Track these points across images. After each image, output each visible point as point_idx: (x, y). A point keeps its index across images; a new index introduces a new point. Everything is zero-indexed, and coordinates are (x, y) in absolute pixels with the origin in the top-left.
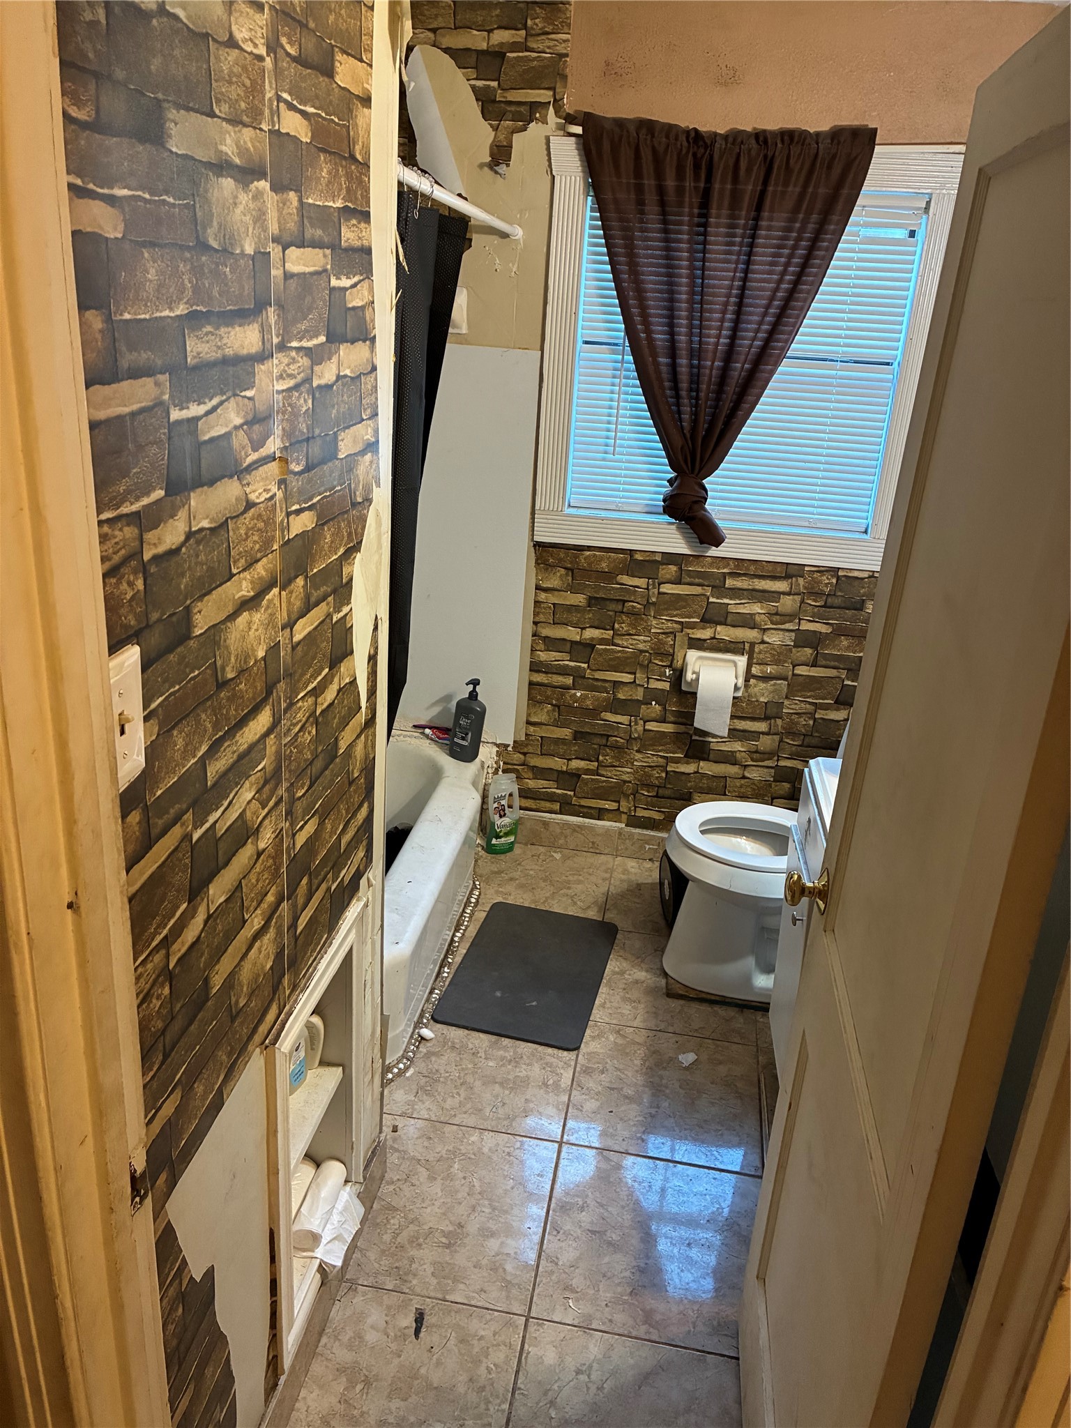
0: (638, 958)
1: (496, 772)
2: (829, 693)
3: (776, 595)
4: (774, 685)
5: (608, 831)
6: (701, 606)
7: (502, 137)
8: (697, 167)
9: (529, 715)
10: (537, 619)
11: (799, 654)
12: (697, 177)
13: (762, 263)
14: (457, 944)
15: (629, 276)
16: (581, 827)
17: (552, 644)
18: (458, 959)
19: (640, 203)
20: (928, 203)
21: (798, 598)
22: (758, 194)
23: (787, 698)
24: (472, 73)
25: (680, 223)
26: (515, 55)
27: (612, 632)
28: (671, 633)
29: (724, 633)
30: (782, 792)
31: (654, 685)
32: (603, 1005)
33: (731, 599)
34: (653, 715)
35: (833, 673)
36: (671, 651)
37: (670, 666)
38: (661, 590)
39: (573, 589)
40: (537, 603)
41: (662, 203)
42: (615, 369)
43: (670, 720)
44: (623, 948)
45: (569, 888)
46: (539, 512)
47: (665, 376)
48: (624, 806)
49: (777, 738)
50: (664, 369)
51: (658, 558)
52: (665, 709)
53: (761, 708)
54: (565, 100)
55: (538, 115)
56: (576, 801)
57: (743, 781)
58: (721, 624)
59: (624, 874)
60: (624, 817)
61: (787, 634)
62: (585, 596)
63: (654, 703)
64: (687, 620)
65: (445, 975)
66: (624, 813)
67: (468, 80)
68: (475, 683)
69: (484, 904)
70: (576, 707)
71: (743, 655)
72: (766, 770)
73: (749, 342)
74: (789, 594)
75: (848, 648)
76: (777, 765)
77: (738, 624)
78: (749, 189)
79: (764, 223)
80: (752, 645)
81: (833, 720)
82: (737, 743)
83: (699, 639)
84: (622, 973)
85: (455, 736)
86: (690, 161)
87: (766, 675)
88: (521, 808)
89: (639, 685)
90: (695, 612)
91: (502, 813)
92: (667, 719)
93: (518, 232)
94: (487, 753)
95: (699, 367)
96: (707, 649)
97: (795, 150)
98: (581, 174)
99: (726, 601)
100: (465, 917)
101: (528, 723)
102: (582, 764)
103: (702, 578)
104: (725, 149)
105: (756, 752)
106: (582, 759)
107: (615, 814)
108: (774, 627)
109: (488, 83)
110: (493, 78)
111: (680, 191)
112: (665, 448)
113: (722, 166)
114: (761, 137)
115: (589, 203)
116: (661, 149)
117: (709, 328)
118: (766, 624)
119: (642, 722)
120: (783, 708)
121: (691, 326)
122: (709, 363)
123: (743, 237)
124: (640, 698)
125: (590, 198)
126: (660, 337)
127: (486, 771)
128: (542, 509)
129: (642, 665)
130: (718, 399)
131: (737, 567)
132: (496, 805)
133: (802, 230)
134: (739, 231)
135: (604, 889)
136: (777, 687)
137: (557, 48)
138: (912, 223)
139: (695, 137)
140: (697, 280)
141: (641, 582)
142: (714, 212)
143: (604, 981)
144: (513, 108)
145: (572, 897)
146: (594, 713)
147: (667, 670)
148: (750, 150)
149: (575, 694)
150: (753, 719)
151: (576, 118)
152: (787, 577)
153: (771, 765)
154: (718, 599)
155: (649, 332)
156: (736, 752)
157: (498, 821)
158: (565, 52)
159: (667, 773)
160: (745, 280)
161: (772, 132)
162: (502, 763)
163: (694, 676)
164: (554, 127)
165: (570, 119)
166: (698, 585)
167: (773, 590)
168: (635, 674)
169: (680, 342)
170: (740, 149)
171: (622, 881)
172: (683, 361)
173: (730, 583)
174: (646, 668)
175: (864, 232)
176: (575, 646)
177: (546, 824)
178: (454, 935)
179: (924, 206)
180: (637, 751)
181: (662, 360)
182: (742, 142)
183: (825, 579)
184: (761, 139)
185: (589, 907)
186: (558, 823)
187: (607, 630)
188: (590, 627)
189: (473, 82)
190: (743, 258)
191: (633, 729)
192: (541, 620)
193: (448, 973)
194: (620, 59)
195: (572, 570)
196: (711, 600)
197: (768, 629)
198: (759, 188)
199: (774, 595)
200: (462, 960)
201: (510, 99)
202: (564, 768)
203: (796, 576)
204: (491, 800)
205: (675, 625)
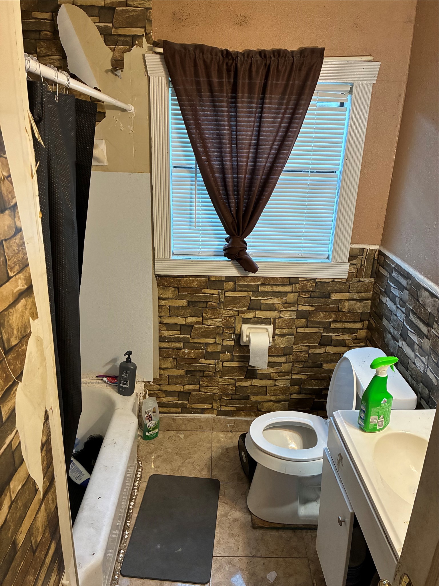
0: (233, 502)
1: (145, 397)
2: (315, 340)
3: (286, 293)
4: (287, 338)
5: (207, 420)
6: (247, 302)
7: (117, 55)
8: (228, 71)
9: (160, 364)
10: (161, 315)
11: (299, 322)
12: (229, 77)
13: (267, 122)
14: (132, 511)
15: (196, 131)
16: (193, 419)
17: (169, 327)
18: (133, 521)
19: (199, 91)
20: (352, 88)
21: (296, 294)
22: (262, 85)
23: (294, 344)
24: (97, 19)
25: (222, 102)
26: (121, 8)
27: (202, 318)
28: (233, 316)
29: (260, 314)
30: (295, 391)
31: (226, 343)
32: (219, 543)
33: (262, 297)
34: (227, 359)
35: (316, 330)
36: (234, 325)
37: (234, 333)
38: (226, 295)
39: (179, 298)
40: (160, 306)
41: (211, 91)
42: (192, 181)
43: (236, 360)
44: (224, 496)
45: (190, 458)
46: (157, 259)
47: (219, 184)
48: (215, 406)
49: (291, 364)
50: (219, 180)
51: (223, 279)
52: (233, 355)
53: (282, 350)
54: (152, 33)
55: (137, 42)
56: (189, 406)
57: (275, 387)
58: (258, 310)
59: (218, 443)
60: (215, 411)
61: (292, 312)
62: (186, 301)
63: (226, 352)
64: (241, 309)
65: (126, 536)
66: (215, 409)
67: (94, 23)
68: (129, 353)
69: (144, 477)
70: (186, 358)
71: (270, 324)
72: (286, 381)
73: (264, 164)
74: (292, 292)
75: (323, 317)
76: (291, 378)
77: (266, 309)
78: (258, 82)
79: (267, 101)
80: (275, 319)
81: (318, 353)
82: (271, 369)
83: (248, 318)
84: (226, 515)
85: (121, 383)
86: (225, 67)
87: (283, 334)
88: (160, 413)
89: (218, 344)
90: (244, 305)
91: (150, 419)
92: (234, 360)
93: (132, 108)
94: (139, 388)
95: (238, 178)
96: (252, 323)
97: (281, 61)
98: (164, 75)
99: (260, 298)
100: (135, 489)
101: (160, 369)
102: (191, 387)
103: (247, 288)
104: (243, 60)
105: (281, 372)
106: (191, 384)
107: (211, 410)
108: (285, 309)
109: (106, 24)
110: (109, 22)
111: (221, 84)
112: (222, 222)
113: (242, 71)
114: (262, 53)
115: (170, 92)
116: (208, 61)
117: (242, 157)
118: (281, 309)
119: (221, 363)
120: (293, 349)
121: (232, 157)
122: (243, 176)
123: (256, 108)
124: (219, 350)
125: (170, 89)
126: (216, 164)
127: (139, 396)
128: (159, 257)
129: (219, 334)
130: (249, 195)
131: (264, 281)
132: (146, 415)
133: (288, 104)
134: (254, 105)
135: (209, 455)
136: (289, 339)
137: (145, 4)
138: (342, 99)
139: (227, 54)
140: (233, 132)
141: (215, 292)
142: (240, 95)
143: (217, 523)
144: (122, 38)
145: (193, 464)
146: (196, 360)
147: (232, 335)
148: (257, 61)
149: (185, 351)
150: (278, 356)
151: (159, 44)
152: (290, 284)
153: (289, 378)
154: (256, 297)
155: (209, 160)
156: (270, 373)
157: (149, 423)
158: (149, 7)
159: (236, 387)
160: (259, 131)
161: (268, 51)
162: (147, 391)
163: (247, 339)
164: (147, 49)
165: (156, 44)
166: (245, 291)
167: (283, 291)
168: (215, 338)
169: (226, 165)
170: (252, 60)
171: (218, 448)
172: (229, 176)
173: (261, 289)
174: (221, 335)
175: (319, 104)
176: (182, 327)
177: (174, 420)
178: (130, 505)
179: (349, 90)
180: (220, 378)
181: (217, 175)
182: (252, 57)
183: (309, 284)
184: (263, 55)
185: (202, 469)
186: (181, 418)
187: (199, 317)
188: (190, 316)
189: (97, 24)
190: (257, 119)
191: (217, 367)
192: (163, 315)
193: (128, 535)
194: (182, 11)
195: (178, 288)
196: (252, 298)
197: (282, 311)
198: (263, 82)
199: (284, 293)
200: (136, 522)
201: (120, 33)
202: (182, 390)
203: (295, 283)
204: (143, 413)
205: (235, 312)
